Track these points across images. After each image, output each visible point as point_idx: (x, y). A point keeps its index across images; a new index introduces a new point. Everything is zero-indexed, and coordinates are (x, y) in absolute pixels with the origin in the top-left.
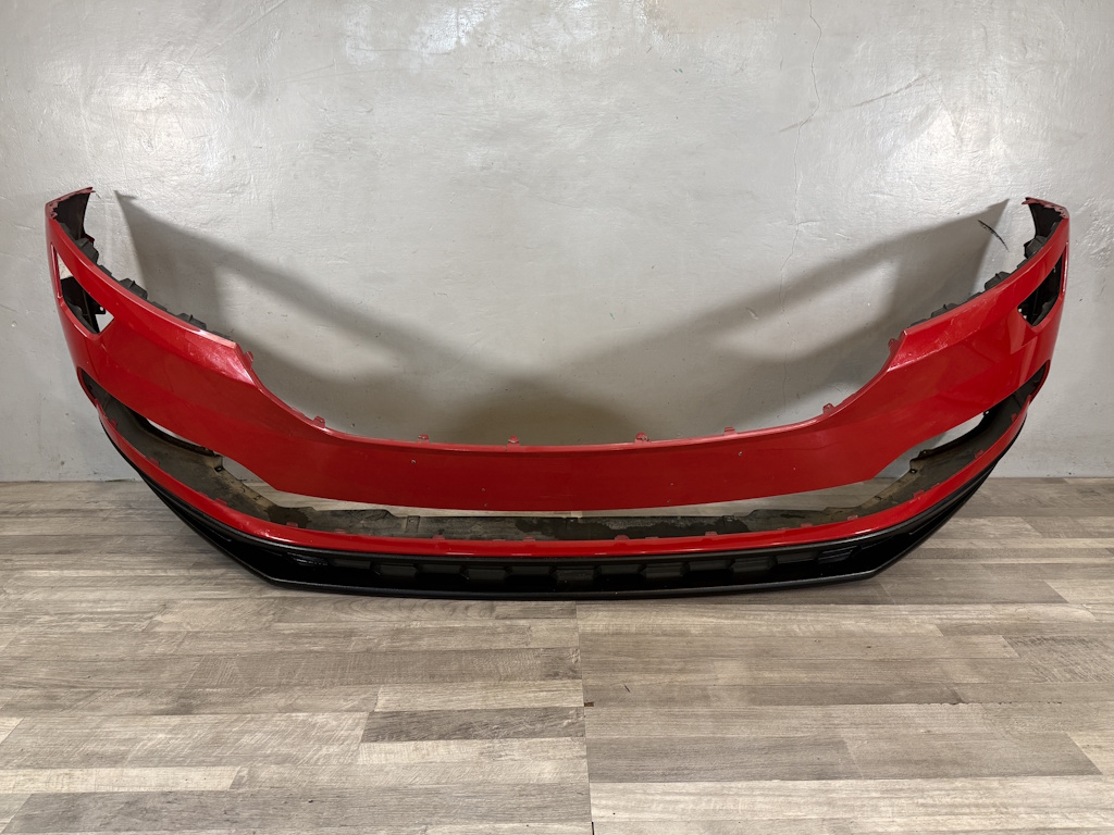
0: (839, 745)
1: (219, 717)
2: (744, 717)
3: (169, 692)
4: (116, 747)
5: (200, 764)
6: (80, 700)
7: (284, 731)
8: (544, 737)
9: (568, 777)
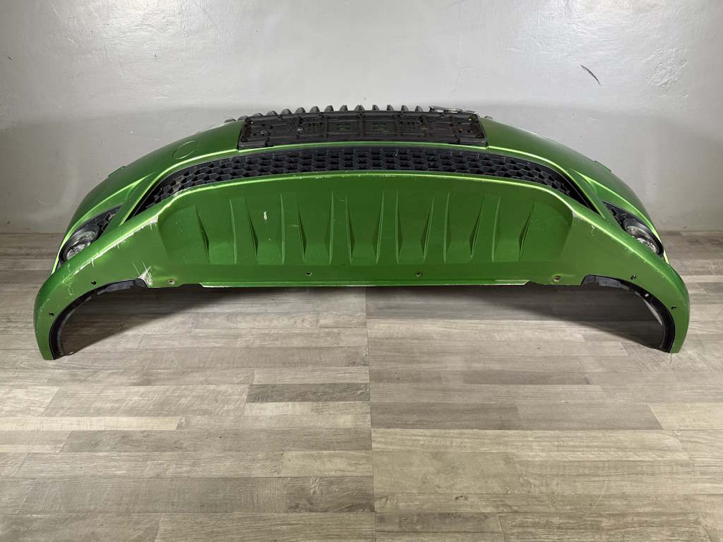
0: (514, 409)
1: (166, 387)
2: (458, 391)
3: (137, 372)
4: (112, 405)
5: (158, 415)
6: (89, 377)
7: (203, 396)
8: (347, 401)
9: (360, 425)
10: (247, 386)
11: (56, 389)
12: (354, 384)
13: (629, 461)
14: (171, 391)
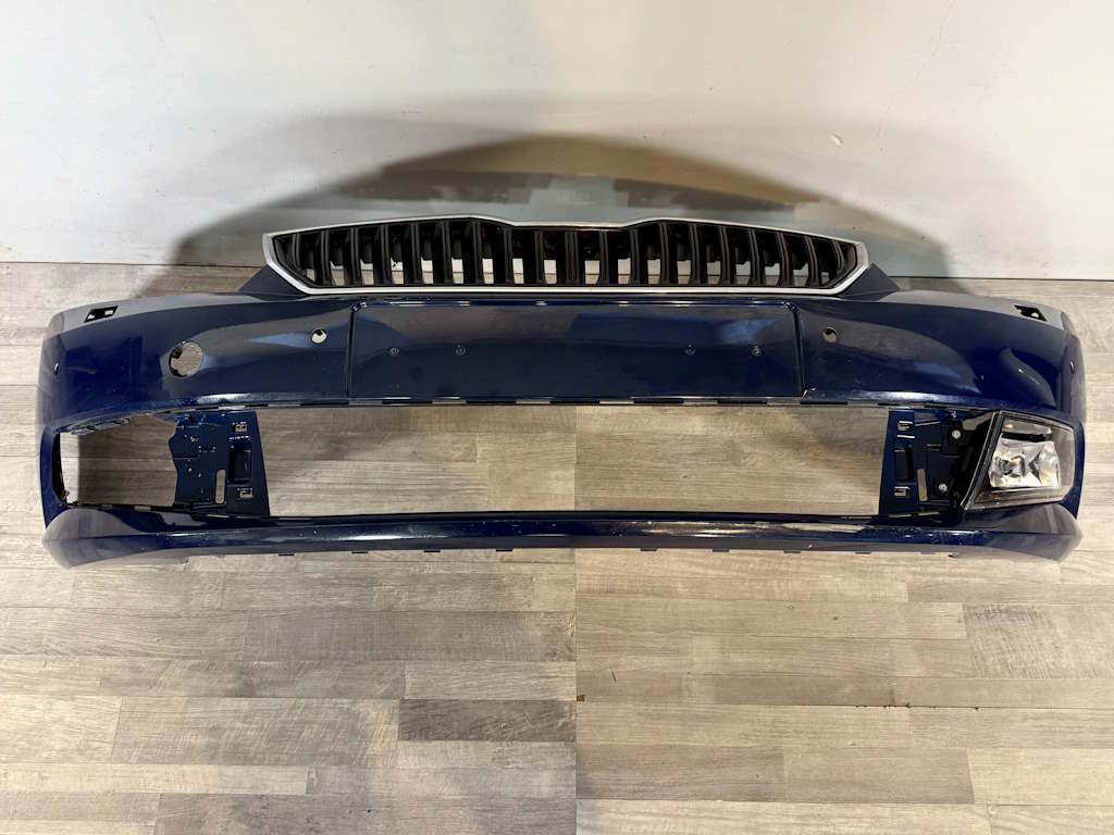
0: (776, 757)
1: (279, 701)
2: (706, 719)
3: (230, 665)
4: (207, 739)
5: (277, 762)
6: (159, 674)
7: (335, 722)
8: (543, 740)
9: (561, 792)
10: (396, 702)
11: (117, 702)
12: (553, 701)
14: (287, 712)
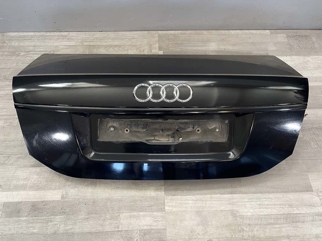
13: (293, 214)
